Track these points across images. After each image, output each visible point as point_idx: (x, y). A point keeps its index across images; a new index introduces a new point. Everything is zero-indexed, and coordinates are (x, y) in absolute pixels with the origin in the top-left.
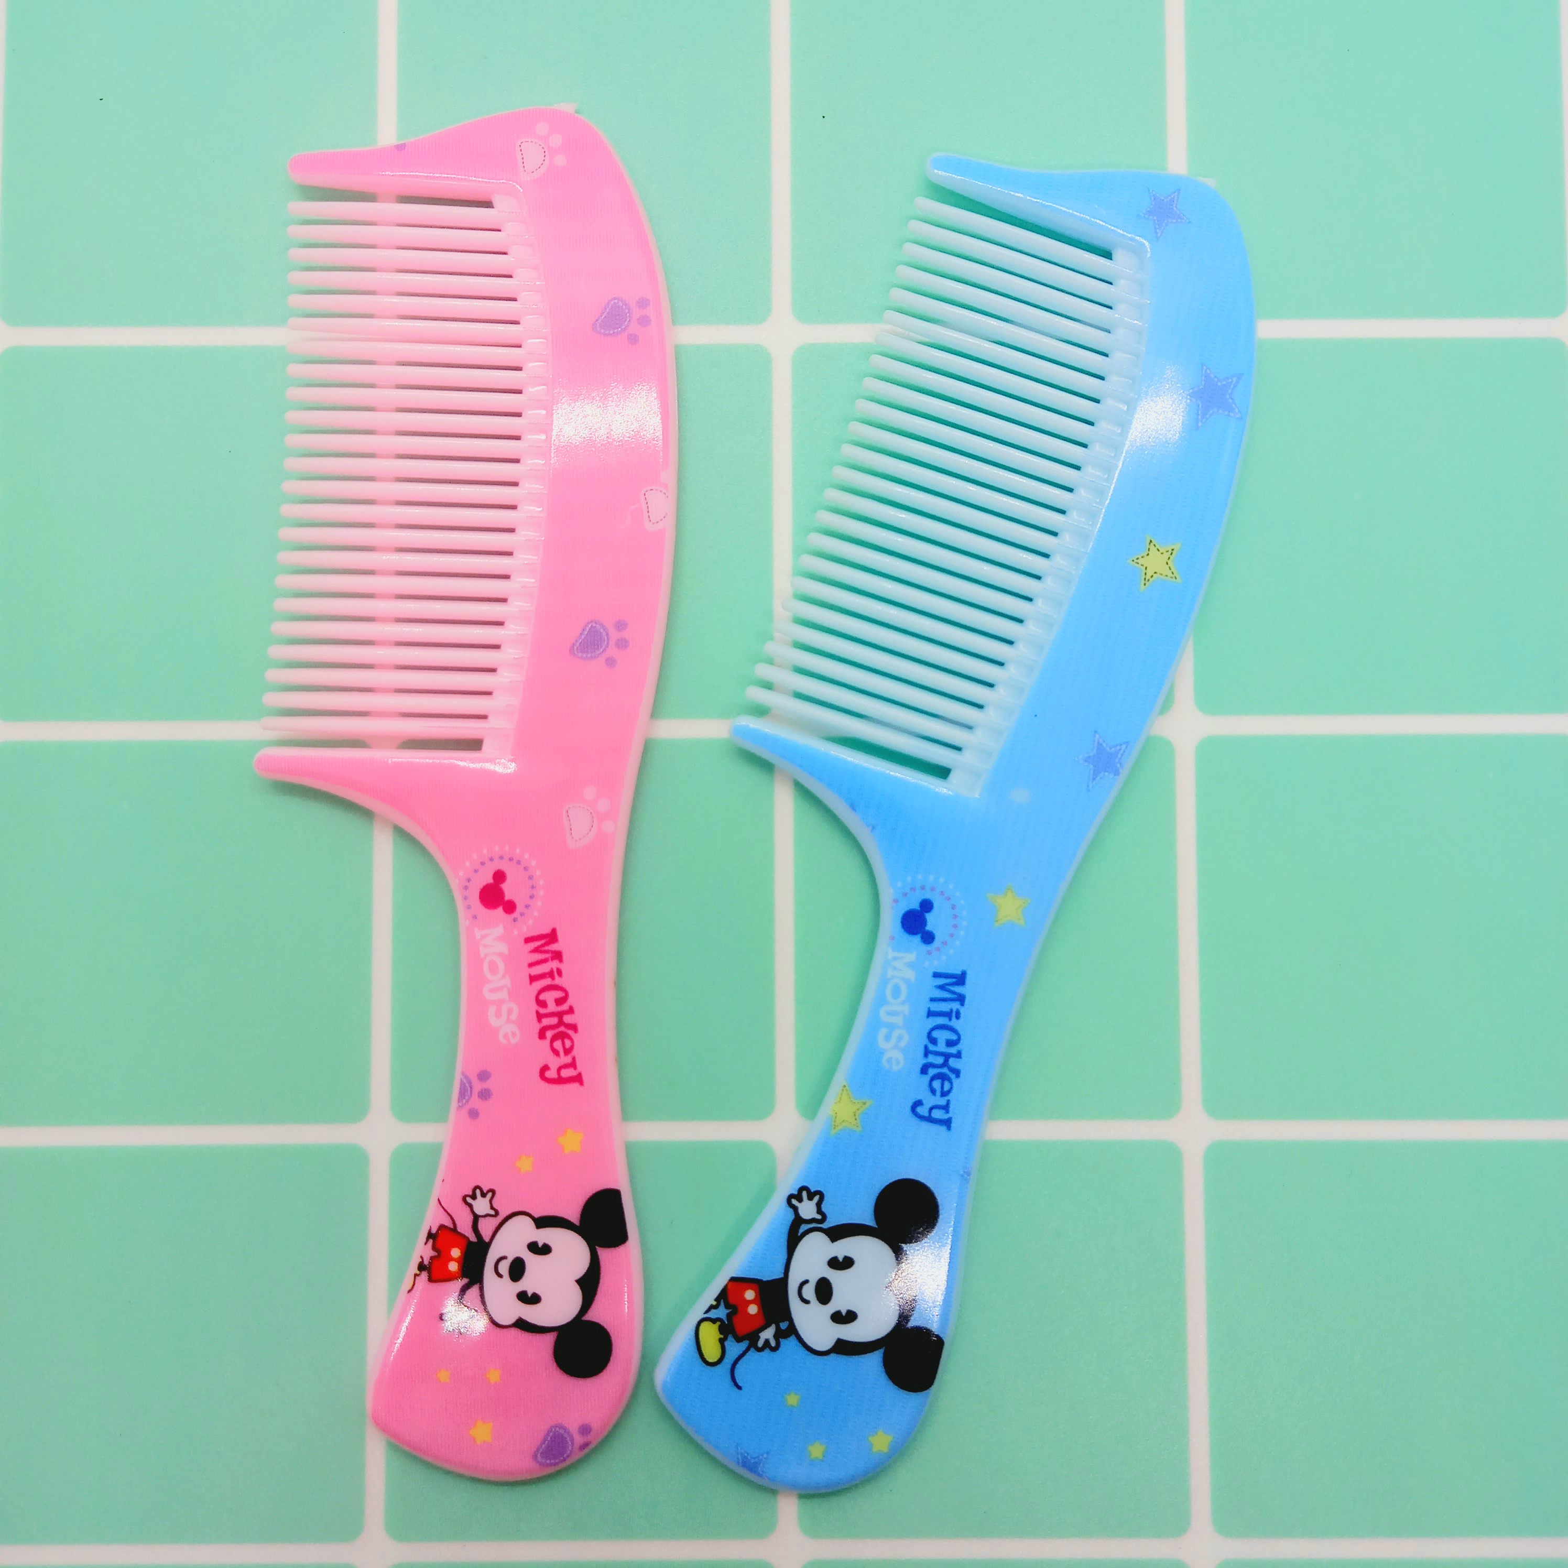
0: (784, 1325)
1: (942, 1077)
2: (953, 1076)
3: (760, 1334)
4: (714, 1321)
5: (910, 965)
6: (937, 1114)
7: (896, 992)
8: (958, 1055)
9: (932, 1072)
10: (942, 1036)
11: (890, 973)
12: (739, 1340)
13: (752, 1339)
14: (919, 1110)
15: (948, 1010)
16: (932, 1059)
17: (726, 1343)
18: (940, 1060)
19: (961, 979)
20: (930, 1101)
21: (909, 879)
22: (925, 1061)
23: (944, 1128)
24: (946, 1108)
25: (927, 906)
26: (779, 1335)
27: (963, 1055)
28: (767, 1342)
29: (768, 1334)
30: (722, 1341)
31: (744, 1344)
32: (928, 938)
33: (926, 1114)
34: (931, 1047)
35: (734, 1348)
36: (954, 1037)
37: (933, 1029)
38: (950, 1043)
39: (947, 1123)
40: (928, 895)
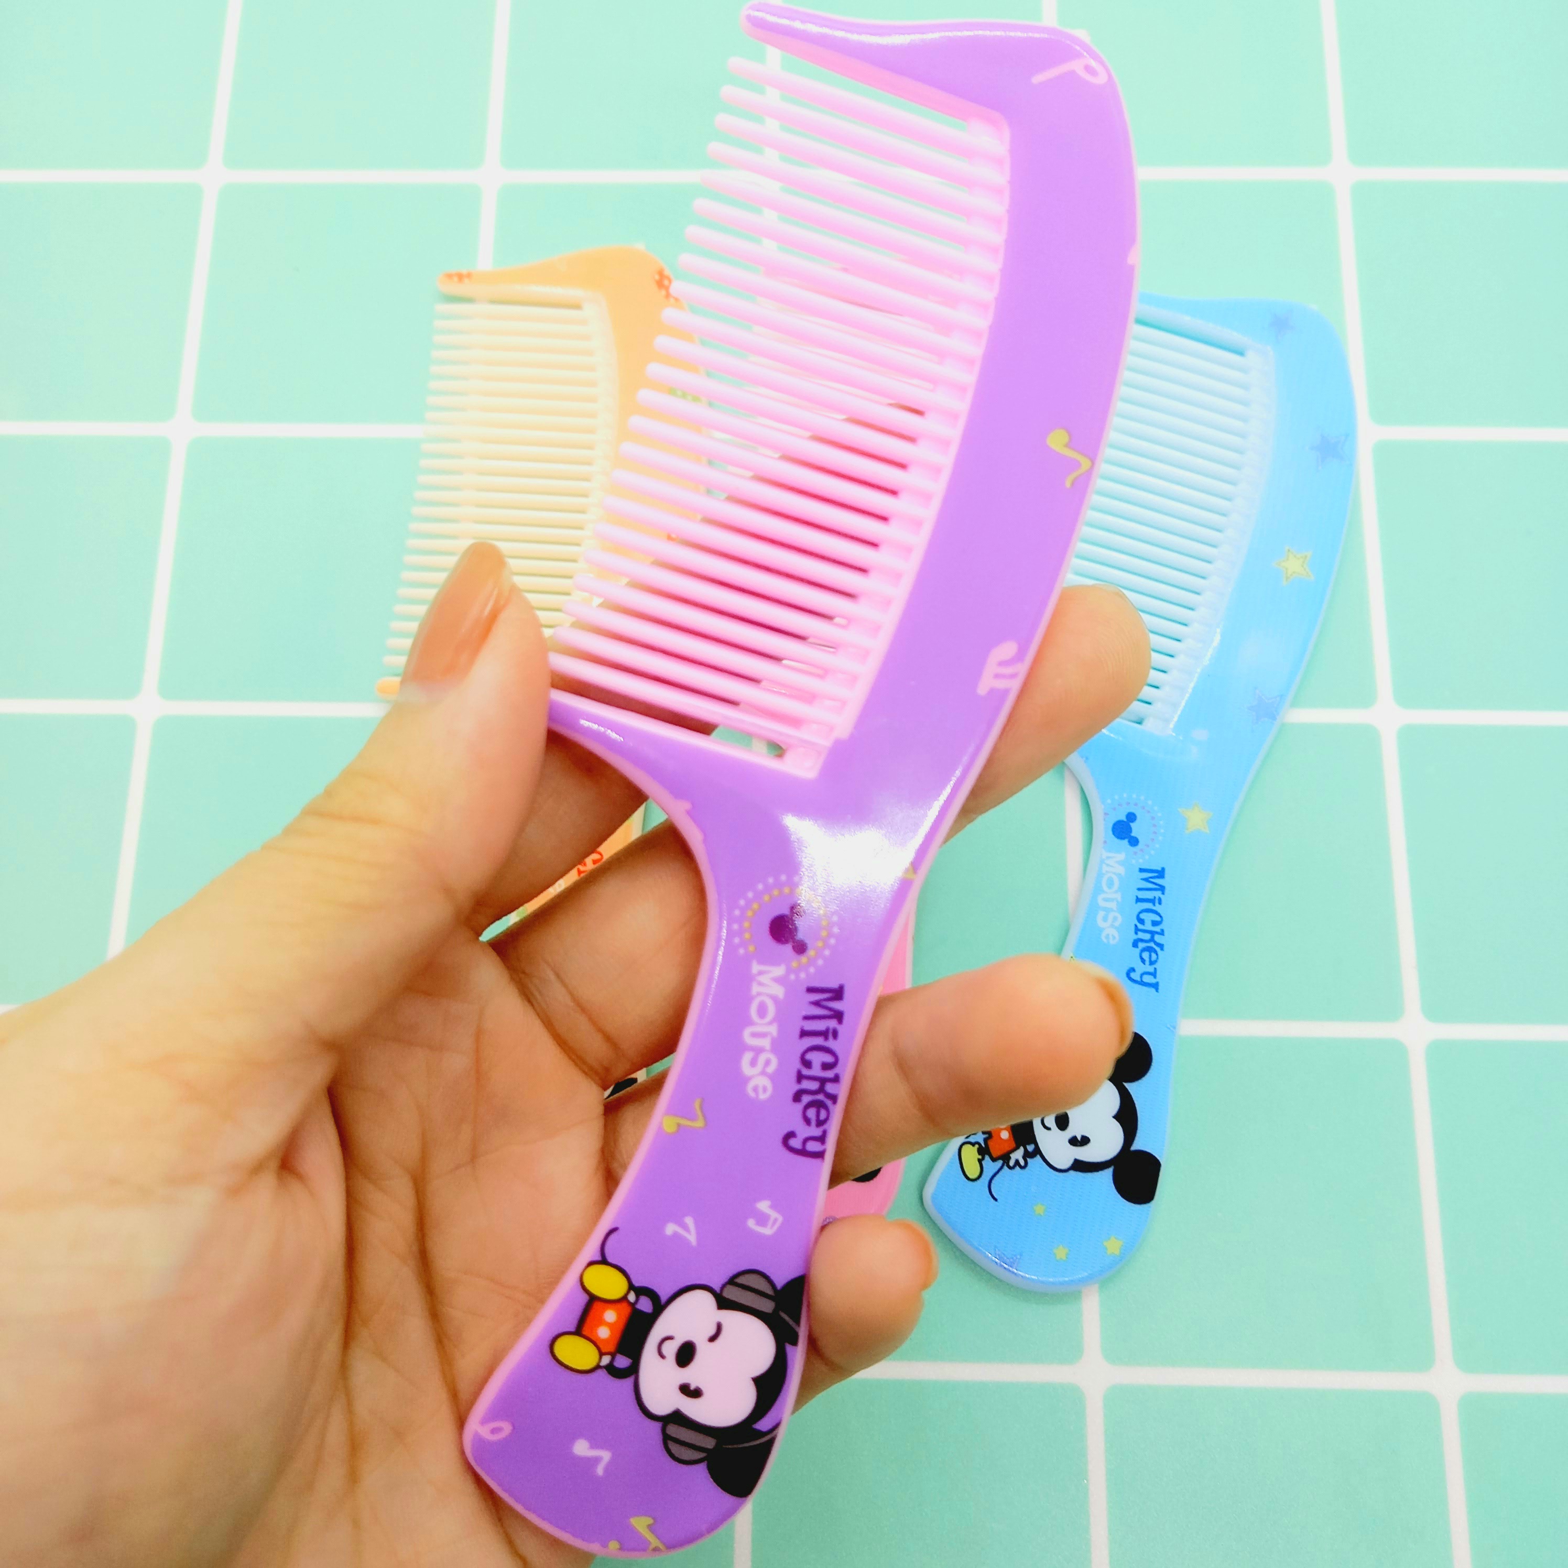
0: (1031, 1148)
1: (1150, 950)
2: (1158, 949)
3: (1011, 1155)
4: (973, 1144)
5: (1120, 863)
6: (1147, 979)
7: (1110, 883)
8: (1162, 933)
9: (1142, 945)
10: (1148, 918)
11: (1105, 868)
12: (994, 1160)
13: (1005, 1158)
14: (1133, 975)
15: (1152, 898)
16: (1141, 935)
17: (983, 1163)
18: (1147, 936)
19: (1161, 874)
20: (1140, 968)
21: (1116, 797)
22: (1135, 937)
23: (1153, 990)
24: (1154, 974)
25: (1131, 817)
26: (1027, 1155)
27: (1166, 933)
28: (1017, 1162)
29: (1018, 1155)
30: (980, 1161)
31: (1000, 1163)
32: (1134, 842)
33: (1139, 979)
34: (1140, 926)
35: (990, 1166)
36: (1158, 919)
37: (1140, 913)
38: (1155, 923)
39: (1156, 986)
40: (1132, 809)
